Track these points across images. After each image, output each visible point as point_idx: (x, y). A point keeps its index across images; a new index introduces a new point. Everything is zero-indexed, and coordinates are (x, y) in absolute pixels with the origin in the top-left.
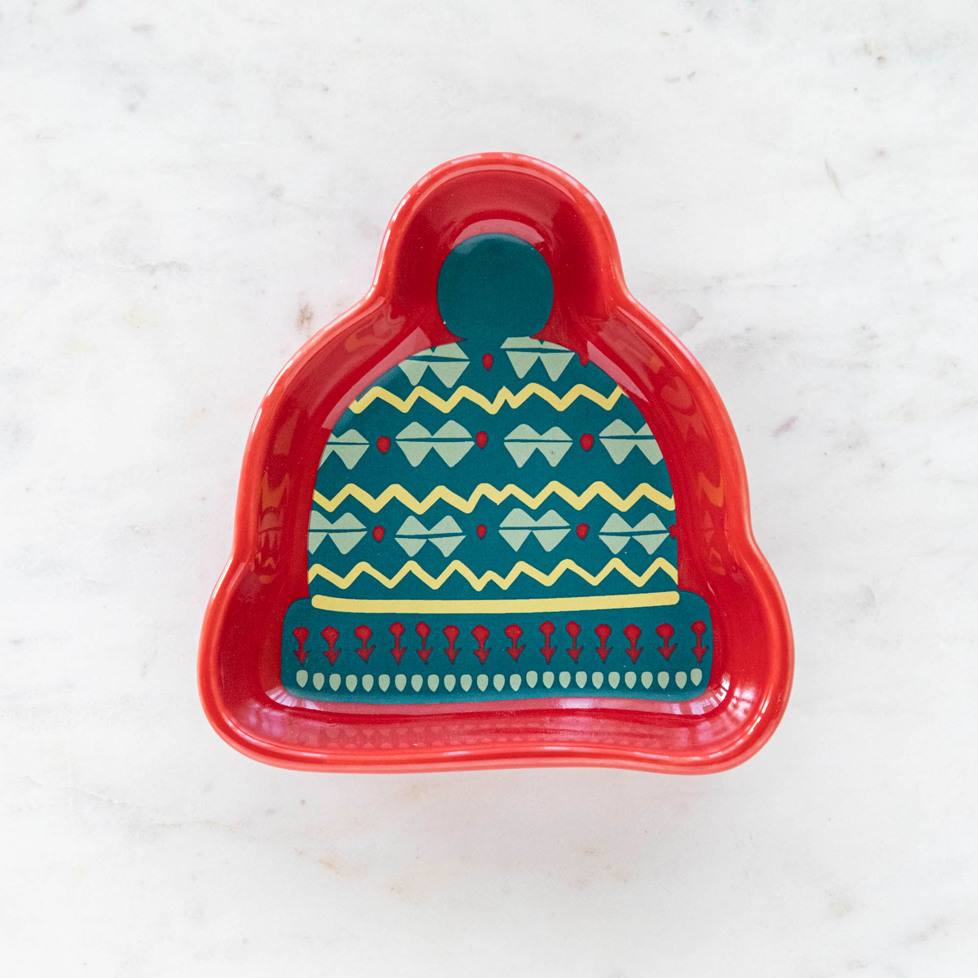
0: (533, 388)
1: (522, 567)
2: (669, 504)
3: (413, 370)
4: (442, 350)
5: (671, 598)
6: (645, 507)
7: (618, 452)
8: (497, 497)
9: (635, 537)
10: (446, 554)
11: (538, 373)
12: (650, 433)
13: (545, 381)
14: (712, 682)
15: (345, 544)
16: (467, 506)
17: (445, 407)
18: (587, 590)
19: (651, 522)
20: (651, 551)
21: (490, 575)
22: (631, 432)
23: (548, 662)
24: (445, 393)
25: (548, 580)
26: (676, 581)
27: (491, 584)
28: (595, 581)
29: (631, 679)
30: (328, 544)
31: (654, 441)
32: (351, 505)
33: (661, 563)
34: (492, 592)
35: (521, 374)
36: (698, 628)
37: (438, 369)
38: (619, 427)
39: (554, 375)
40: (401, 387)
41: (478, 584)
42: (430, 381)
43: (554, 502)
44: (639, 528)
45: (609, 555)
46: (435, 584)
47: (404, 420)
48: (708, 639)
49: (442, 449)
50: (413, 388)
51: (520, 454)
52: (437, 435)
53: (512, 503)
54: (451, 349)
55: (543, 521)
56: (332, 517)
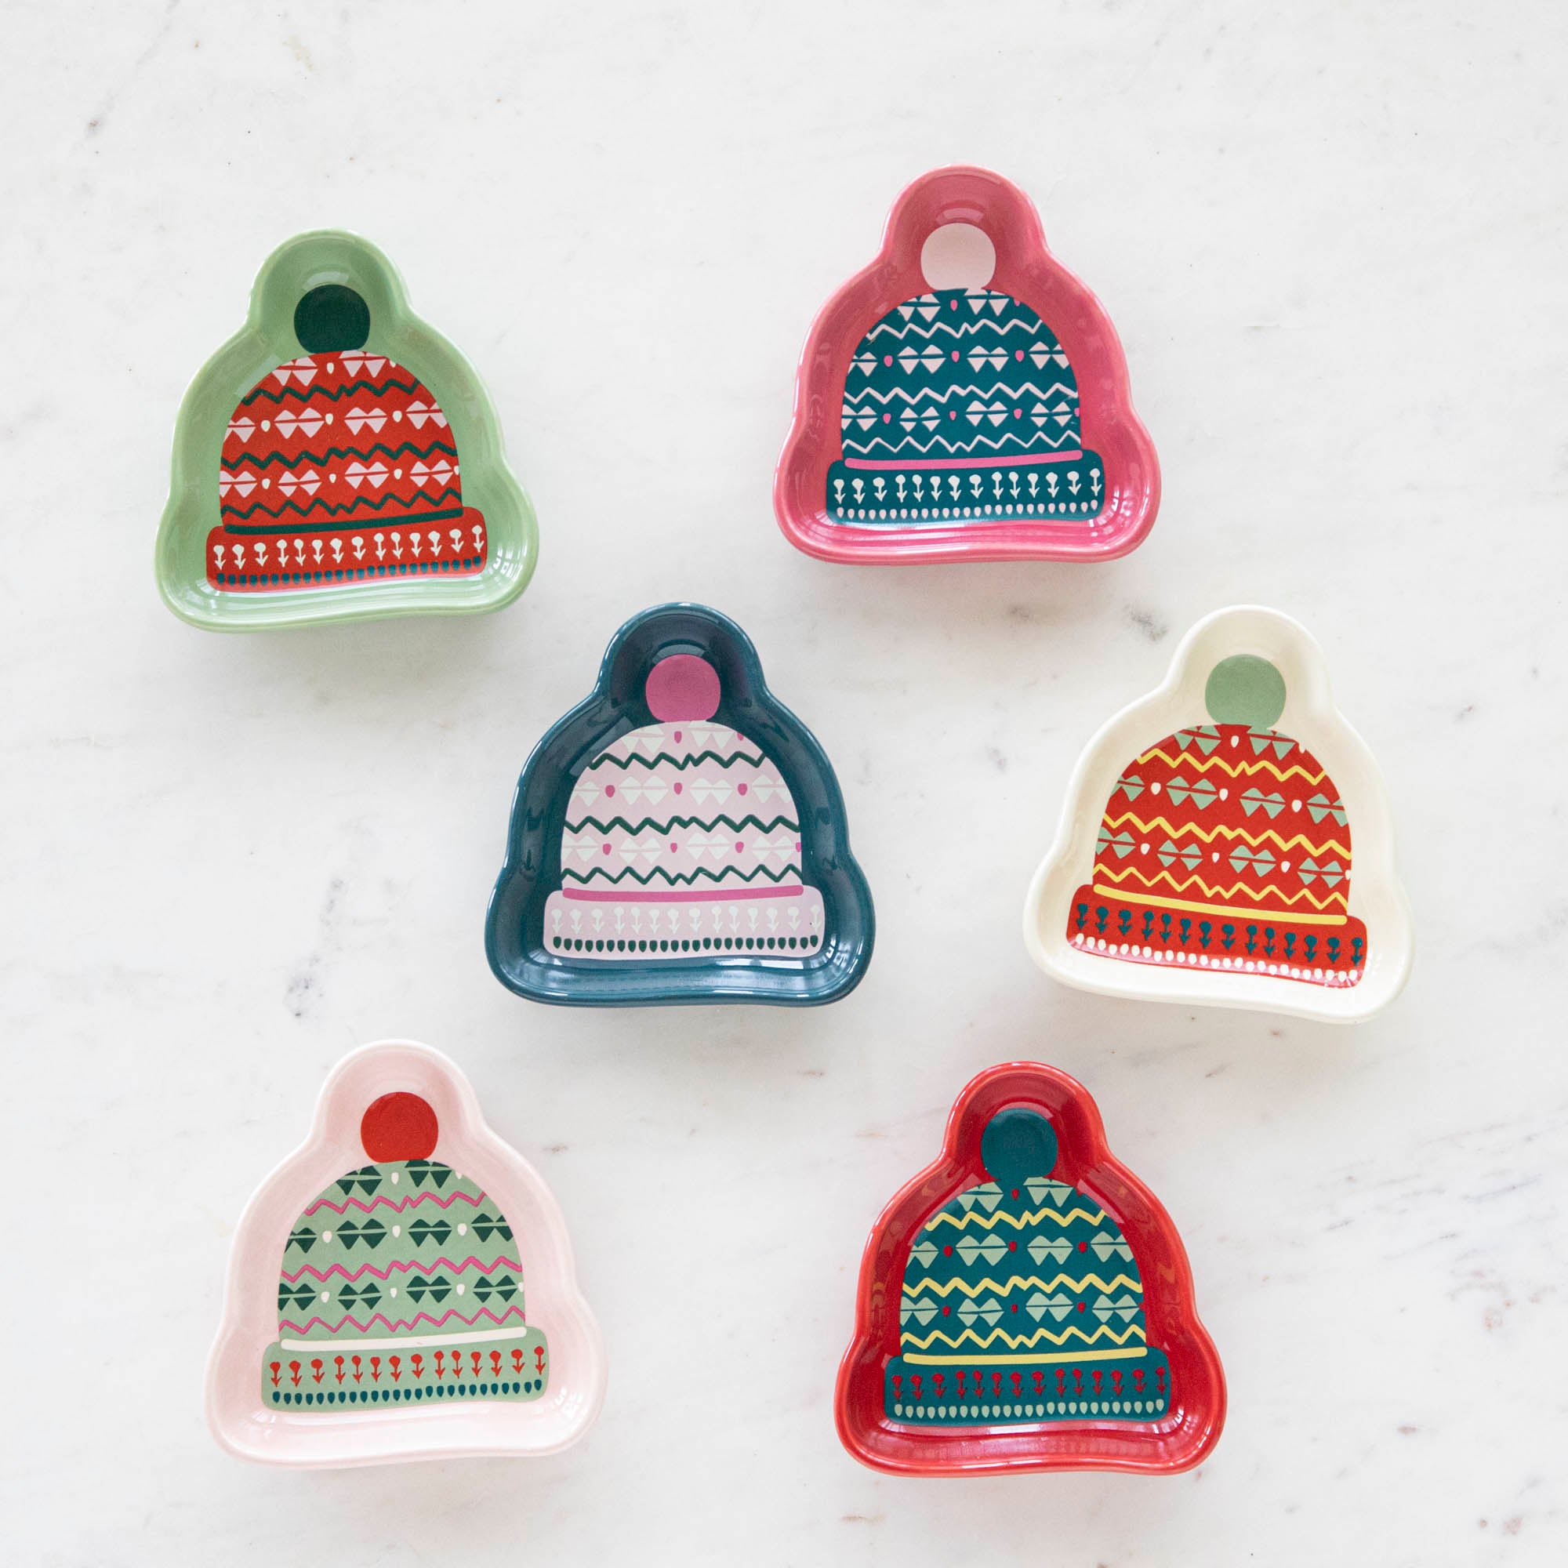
0: (1046, 1212)
1: (1042, 1332)
2: (1138, 1288)
3: (966, 1200)
4: (986, 1187)
5: (1141, 1352)
6: (1122, 1290)
7: (1104, 1254)
8: (1024, 1285)
9: (1117, 1311)
10: (992, 1325)
11: (1049, 1202)
12: (1124, 1241)
13: (1053, 1206)
14: (1171, 1410)
15: (924, 1319)
16: (1004, 1292)
17: (988, 1225)
18: (1085, 1347)
19: (1127, 1300)
20: (1127, 1320)
21: (1021, 1338)
22: (1112, 1241)
23: (1062, 1396)
24: (988, 1216)
25: (1059, 1341)
26: (1144, 1340)
27: (1022, 1344)
28: (1090, 1341)
29: (1116, 1407)
30: (913, 1319)
31: (1127, 1247)
32: (927, 1292)
33: (1134, 1328)
34: (1022, 1349)
35: (1037, 1202)
36: (1160, 1373)
37: (982, 1199)
38: (1103, 1237)
39: (1060, 1202)
40: (959, 1213)
41: (1013, 1344)
42: (978, 1208)
43: (1062, 1288)
44: (1119, 1304)
45: (1099, 1323)
46: (984, 1344)
47: (960, 1235)
48: (1169, 1377)
49: (986, 1253)
50: (966, 1213)
51: (1039, 1256)
52: (983, 1244)
53: (1034, 1289)
54: (991, 1187)
55: (1055, 1301)
56: (915, 1301)
